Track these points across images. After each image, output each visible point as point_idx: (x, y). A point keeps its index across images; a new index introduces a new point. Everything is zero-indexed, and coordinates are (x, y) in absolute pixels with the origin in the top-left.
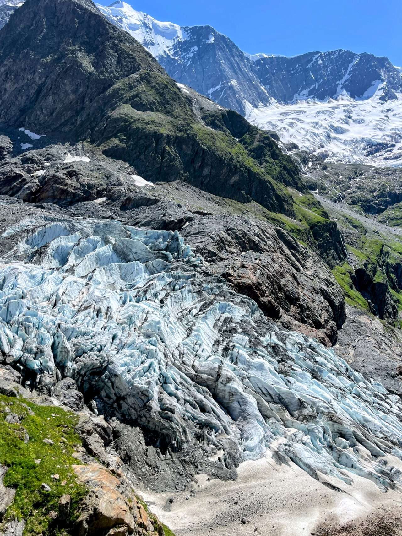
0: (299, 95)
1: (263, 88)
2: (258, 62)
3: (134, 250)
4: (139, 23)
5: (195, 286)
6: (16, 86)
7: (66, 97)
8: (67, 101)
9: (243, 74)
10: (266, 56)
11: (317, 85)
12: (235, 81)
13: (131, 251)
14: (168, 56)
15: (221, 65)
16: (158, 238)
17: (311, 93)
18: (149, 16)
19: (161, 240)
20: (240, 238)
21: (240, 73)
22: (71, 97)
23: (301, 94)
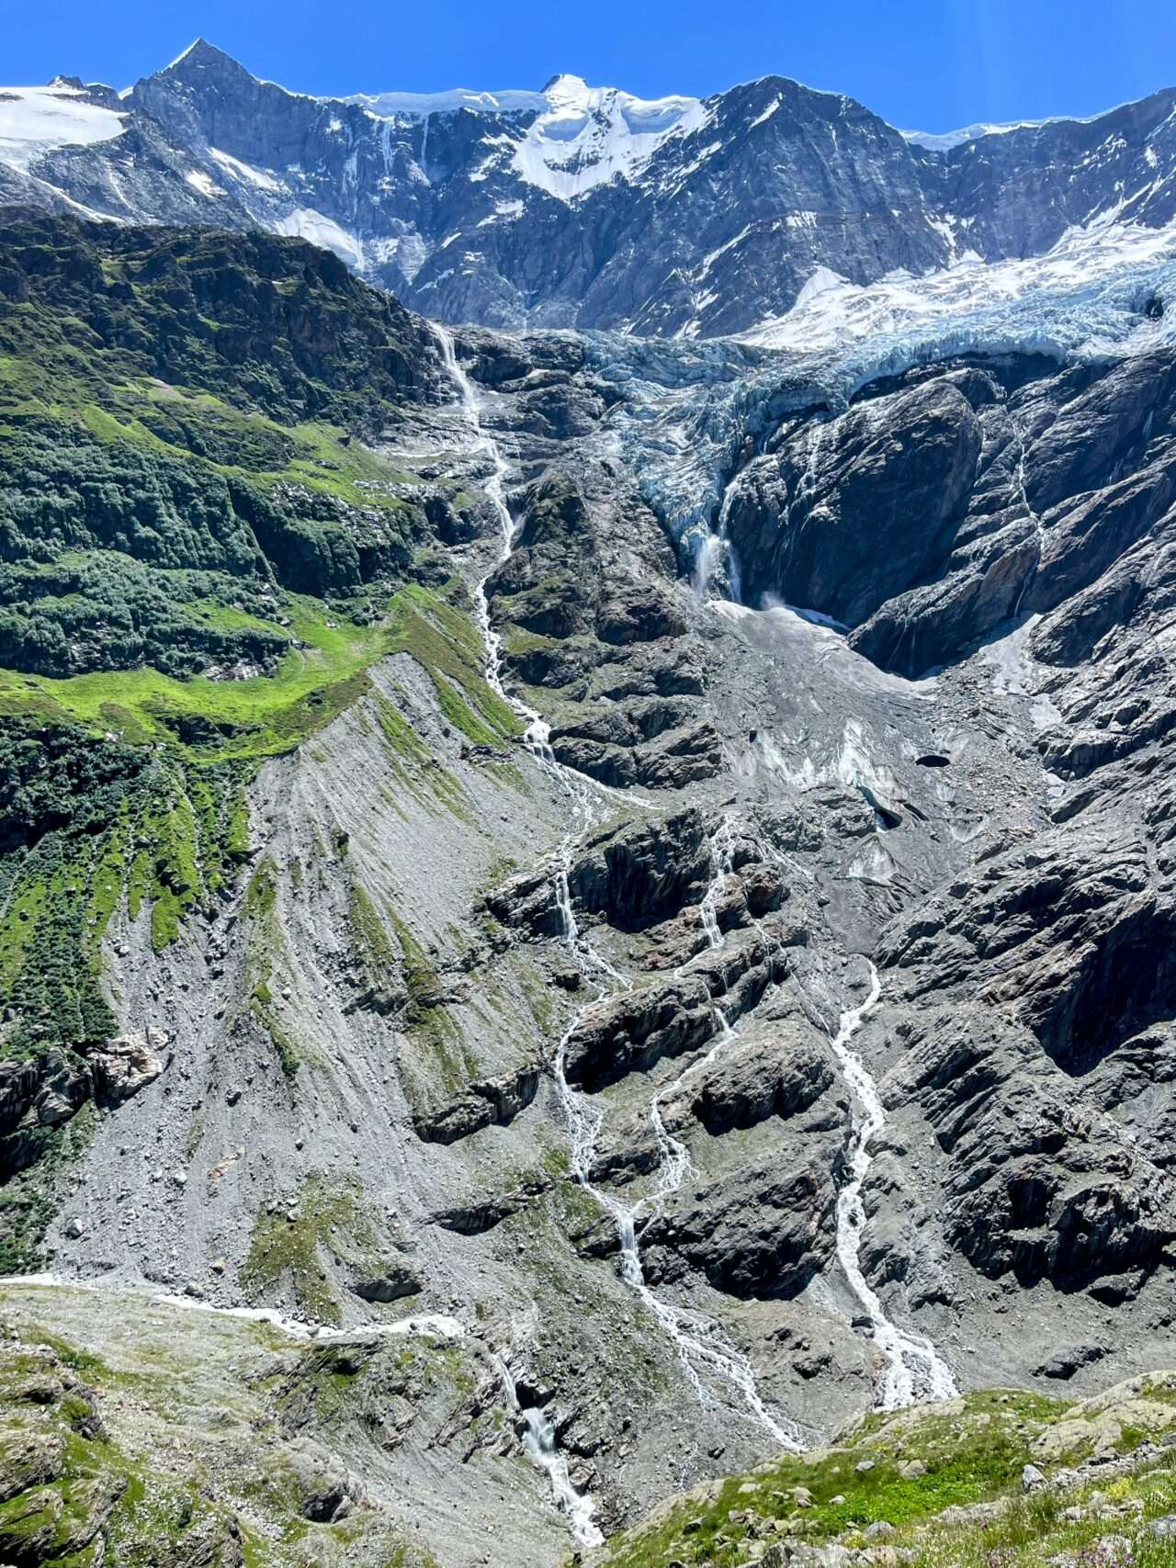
0: (1084, 227)
1: (943, 229)
2: (957, 153)
4: (579, 116)
9: (857, 191)
10: (992, 129)
11: (1157, 185)
12: (810, 216)
14: (624, 183)
15: (770, 176)
17: (1126, 214)
18: (622, 94)
21: (848, 191)
23: (1092, 223)
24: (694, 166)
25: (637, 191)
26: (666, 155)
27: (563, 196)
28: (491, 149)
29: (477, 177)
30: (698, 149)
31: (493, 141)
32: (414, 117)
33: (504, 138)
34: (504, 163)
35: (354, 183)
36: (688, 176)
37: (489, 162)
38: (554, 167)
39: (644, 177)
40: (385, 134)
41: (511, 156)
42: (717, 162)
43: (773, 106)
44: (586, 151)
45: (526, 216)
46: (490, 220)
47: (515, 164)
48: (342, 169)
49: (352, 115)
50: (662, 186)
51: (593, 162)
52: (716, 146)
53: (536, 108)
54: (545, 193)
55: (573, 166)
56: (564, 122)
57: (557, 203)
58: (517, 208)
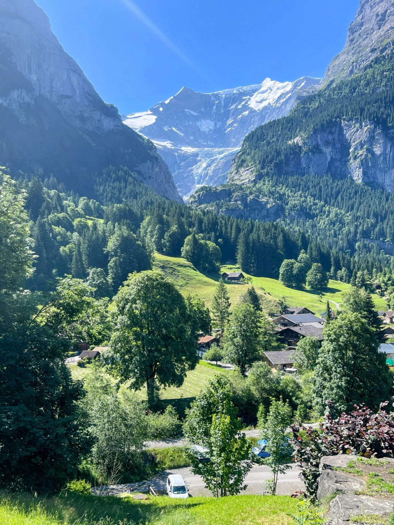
24: (285, 99)
25: (272, 106)
26: (280, 98)
27: (257, 109)
28: (245, 99)
29: (239, 107)
30: (287, 95)
31: (246, 98)
32: (230, 94)
33: (248, 97)
34: (247, 103)
35: (215, 111)
36: (283, 102)
37: (243, 103)
38: (257, 102)
39: (274, 103)
40: (223, 100)
41: (248, 101)
42: (290, 97)
43: (303, 84)
44: (265, 97)
45: (248, 114)
46: (240, 116)
47: (249, 103)
48: (212, 108)
49: (216, 96)
50: (277, 105)
51: (265, 100)
52: (290, 94)
53: (257, 88)
54: (253, 109)
55: (261, 102)
56: (262, 91)
57: (255, 111)
58: (246, 113)
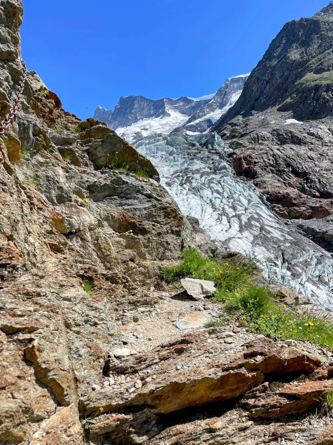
3: (177, 143)
5: (191, 156)
6: (258, 86)
7: (275, 82)
8: (276, 85)
13: (175, 143)
16: (202, 137)
19: (204, 138)
20: (282, 135)
22: (279, 81)
